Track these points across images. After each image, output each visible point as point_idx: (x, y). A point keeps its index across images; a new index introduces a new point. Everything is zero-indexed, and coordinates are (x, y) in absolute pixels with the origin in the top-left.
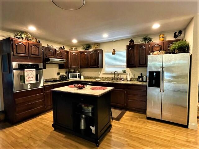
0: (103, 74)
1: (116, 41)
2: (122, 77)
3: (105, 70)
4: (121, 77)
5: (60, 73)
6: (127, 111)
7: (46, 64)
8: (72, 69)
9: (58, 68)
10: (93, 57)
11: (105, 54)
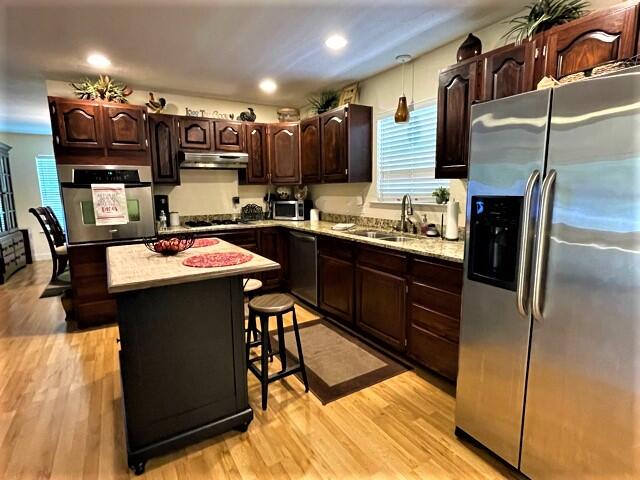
0: (373, 205)
1: (413, 61)
2: (429, 222)
3: (379, 188)
4: (425, 220)
5: (240, 200)
6: (409, 369)
7: (181, 171)
8: (282, 186)
9: (236, 182)
10: (331, 140)
11: (379, 122)
